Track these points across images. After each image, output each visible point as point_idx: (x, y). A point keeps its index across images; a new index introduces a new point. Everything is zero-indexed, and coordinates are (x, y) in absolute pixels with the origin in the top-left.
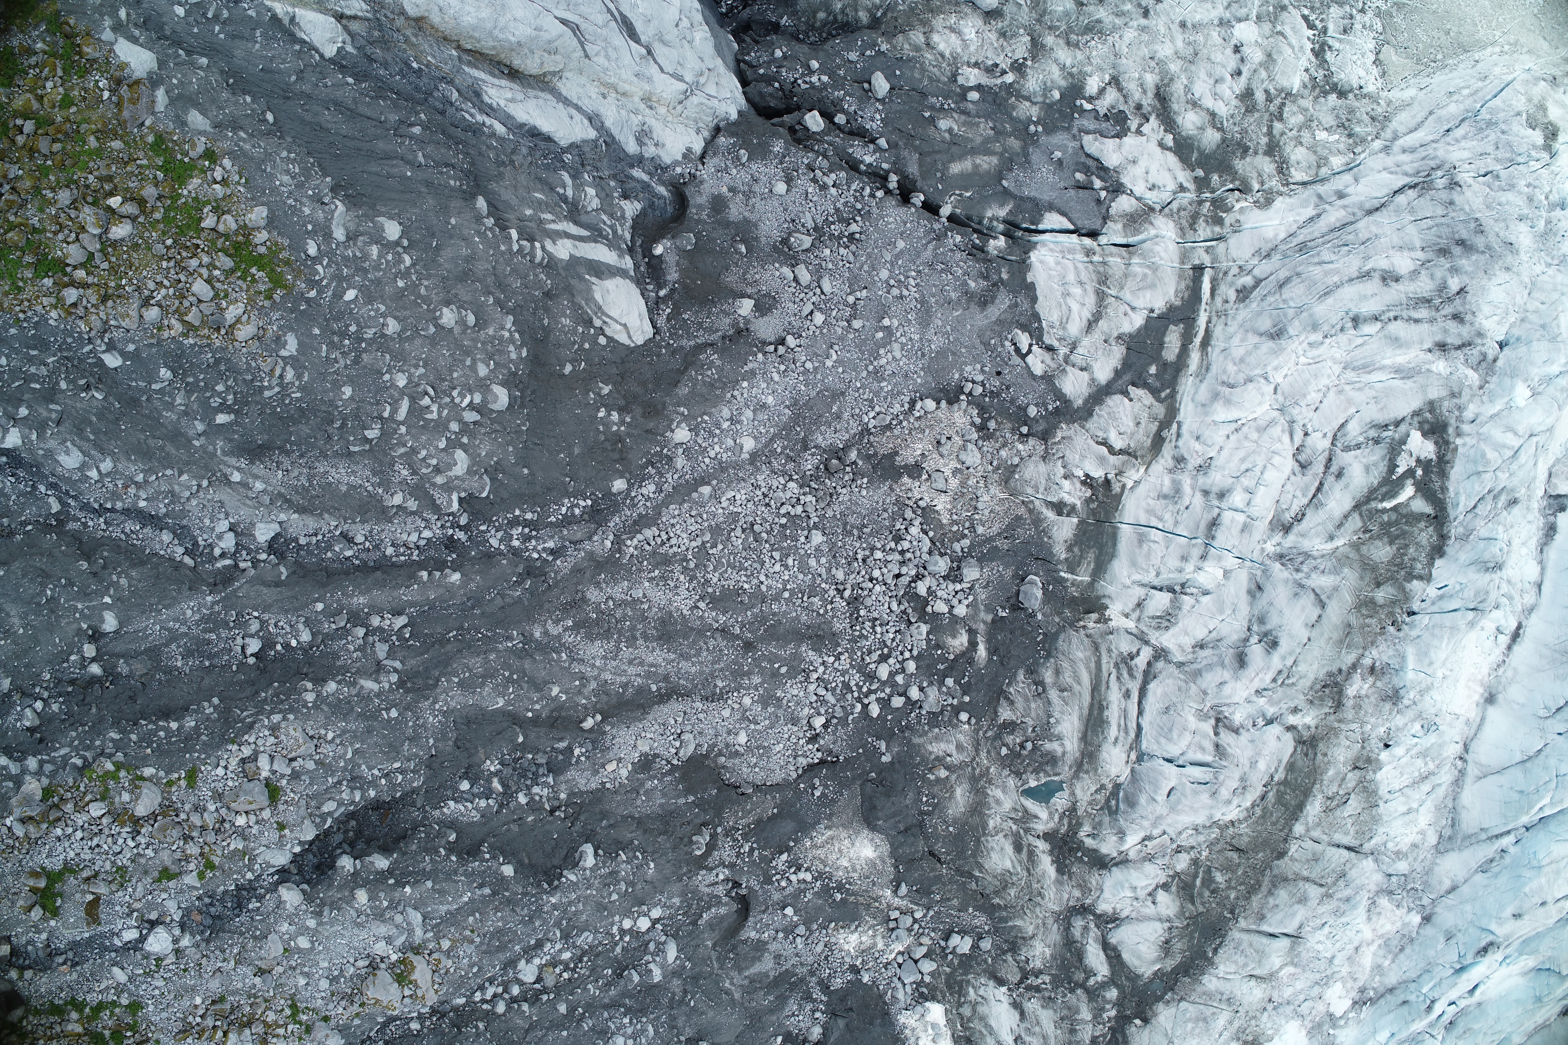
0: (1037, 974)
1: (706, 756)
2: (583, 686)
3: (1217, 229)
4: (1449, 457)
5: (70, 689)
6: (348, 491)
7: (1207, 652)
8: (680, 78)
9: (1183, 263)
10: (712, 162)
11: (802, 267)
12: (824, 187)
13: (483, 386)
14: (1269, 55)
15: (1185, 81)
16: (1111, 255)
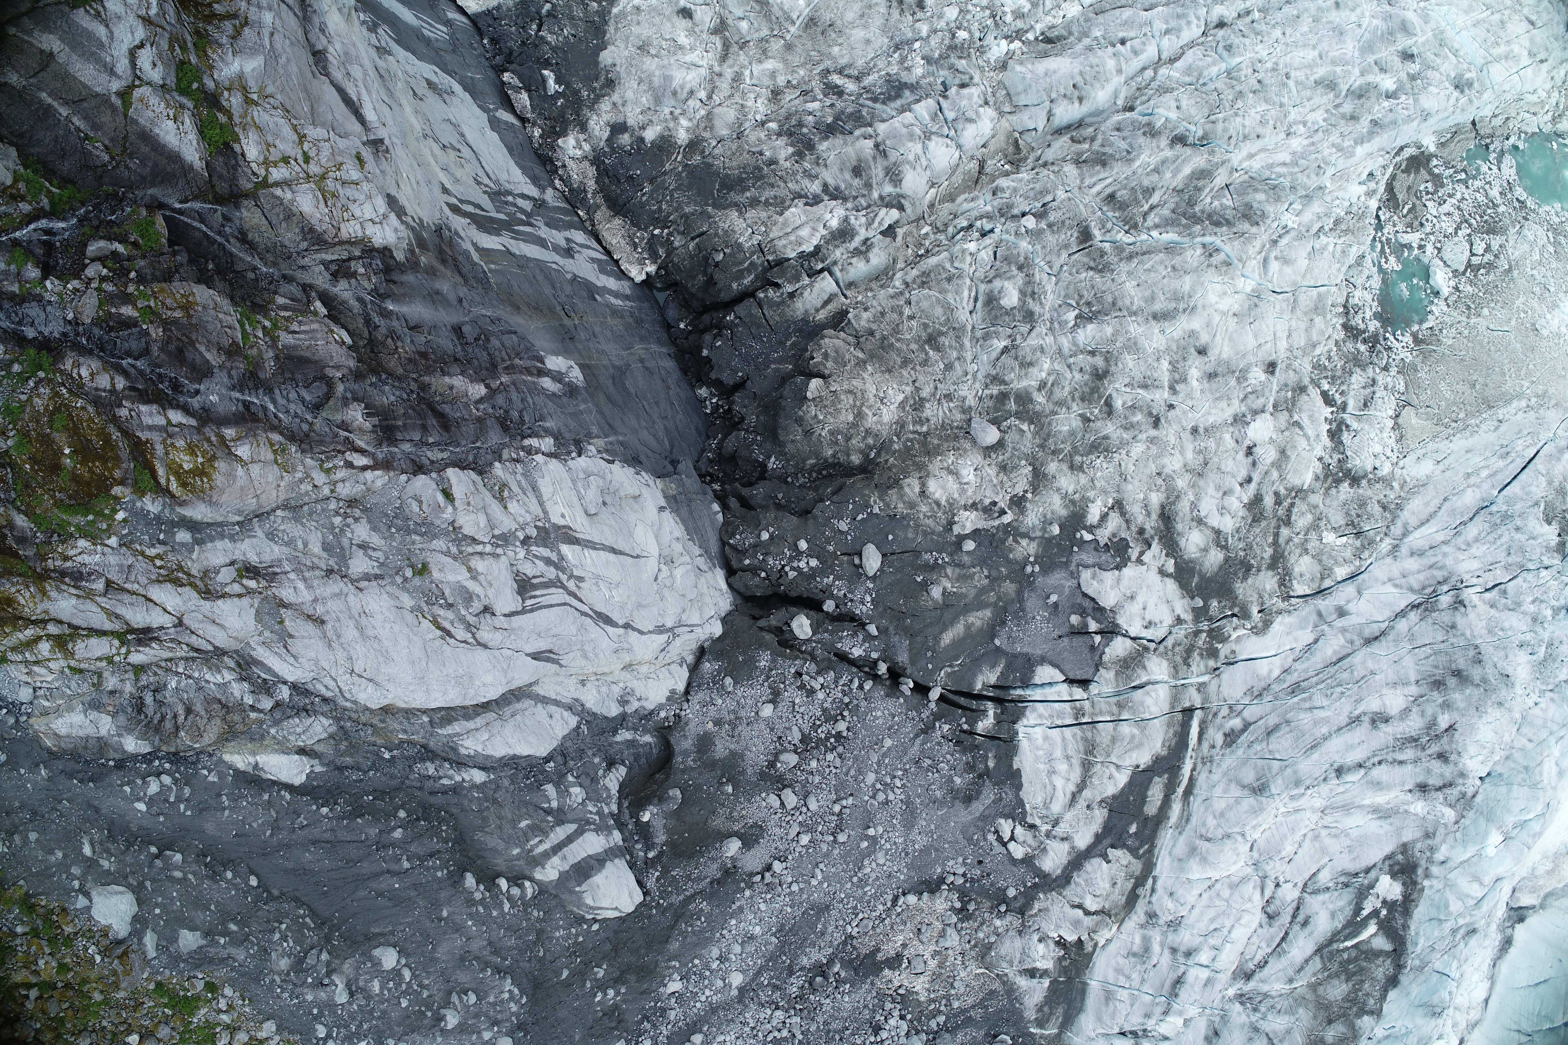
3: (1212, 663)
4: (1415, 897)
8: (661, 630)
9: (1173, 709)
10: (697, 698)
11: (787, 790)
12: (811, 692)
14: (1283, 452)
15: (1192, 498)
16: (1101, 713)
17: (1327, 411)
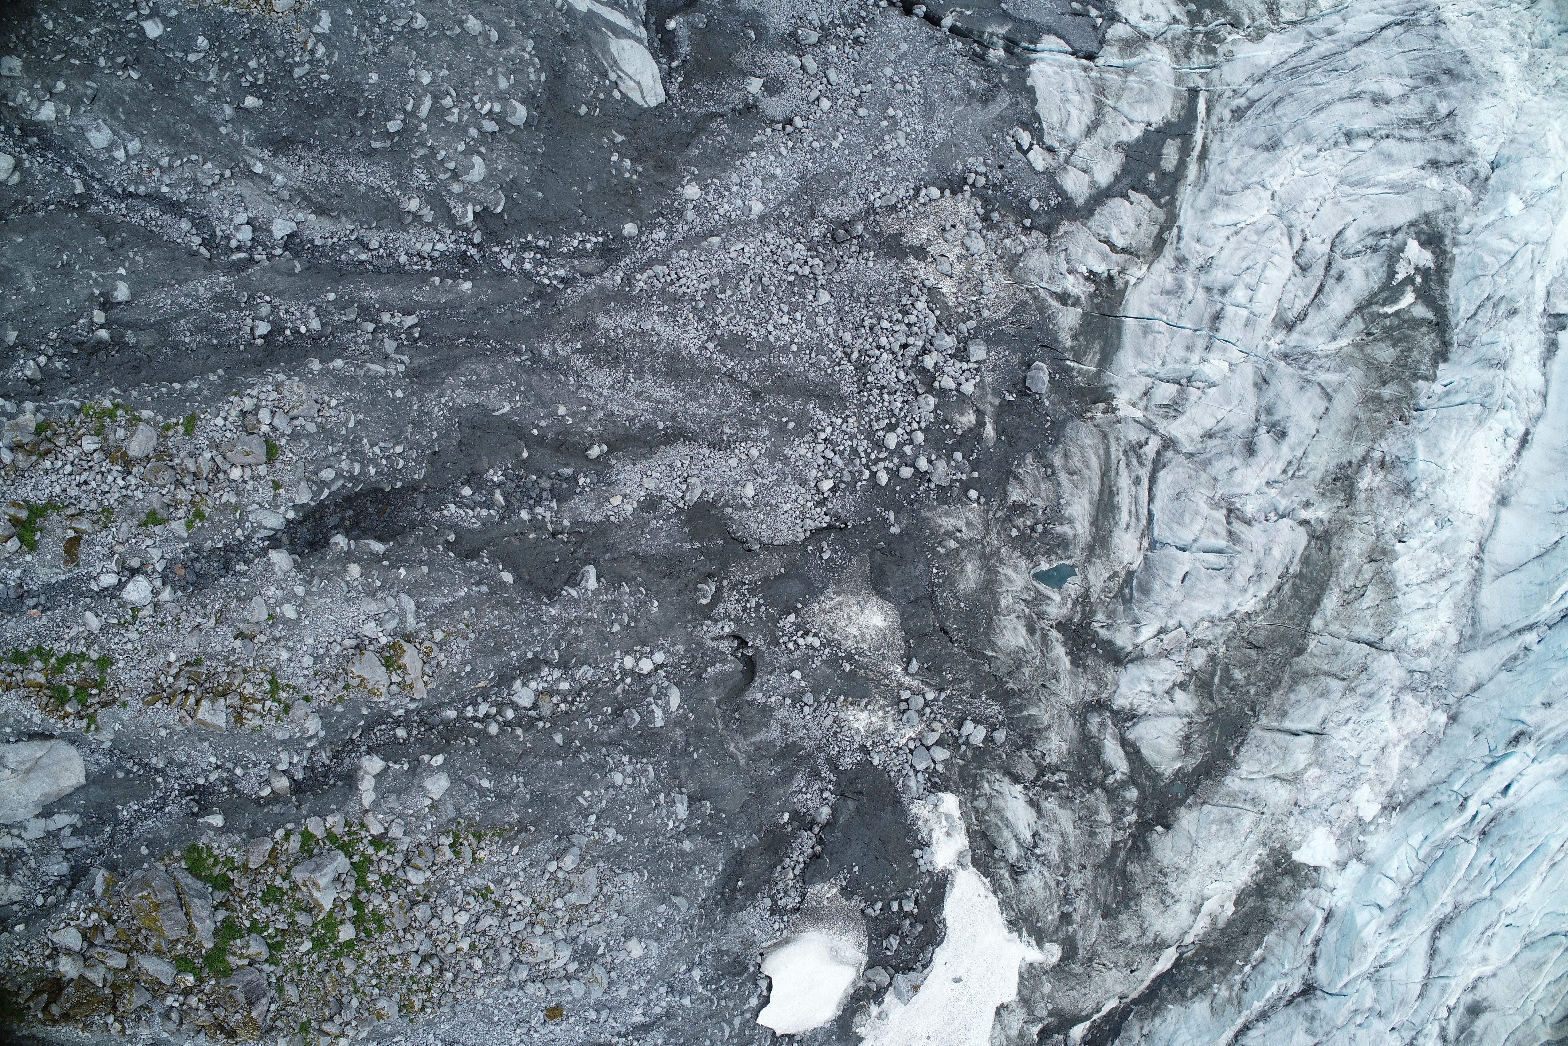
0: (1055, 770)
1: (712, 505)
2: (590, 413)
3: (1211, 58)
4: (1447, 266)
5: (75, 351)
6: (366, 193)
7: (1215, 442)
9: (1178, 85)
11: (809, 57)
13: (503, 97)
16: (1108, 73)
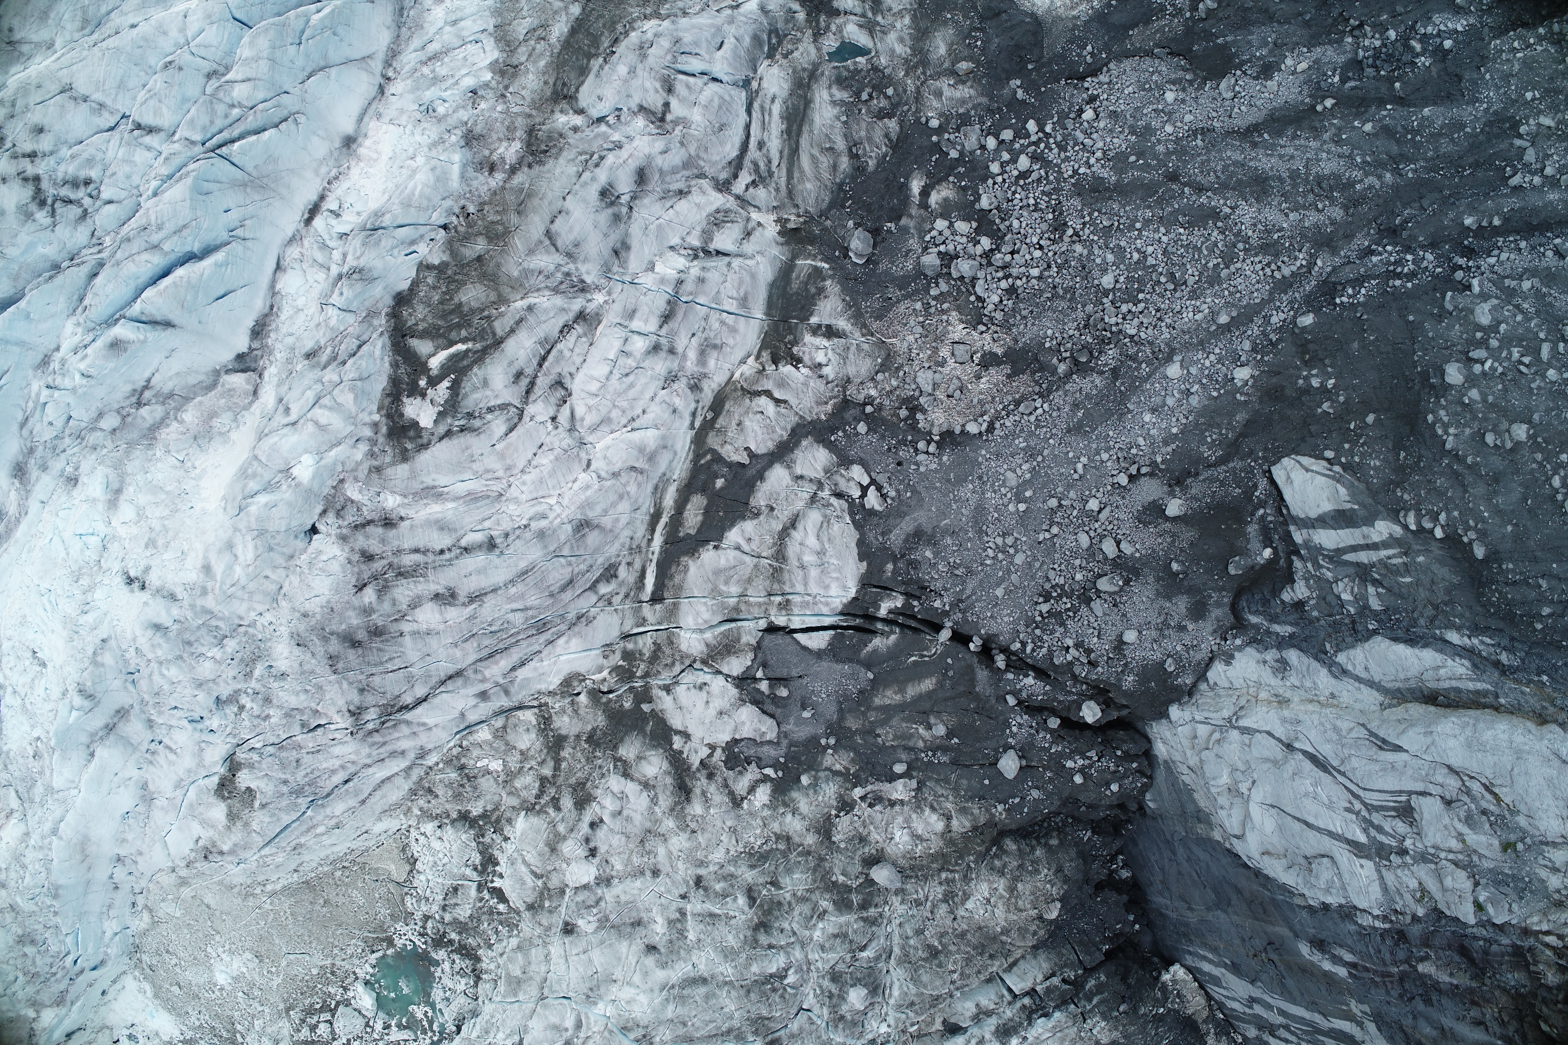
1: (1206, 79)
2: (1337, 135)
4: (387, 401)
7: (675, 186)
8: (1245, 731)
9: (675, 604)
10: (1202, 655)
11: (1111, 556)
12: (1077, 646)
13: (1471, 381)
14: (553, 850)
15: (657, 809)
16: (760, 605)
17: (498, 883)
